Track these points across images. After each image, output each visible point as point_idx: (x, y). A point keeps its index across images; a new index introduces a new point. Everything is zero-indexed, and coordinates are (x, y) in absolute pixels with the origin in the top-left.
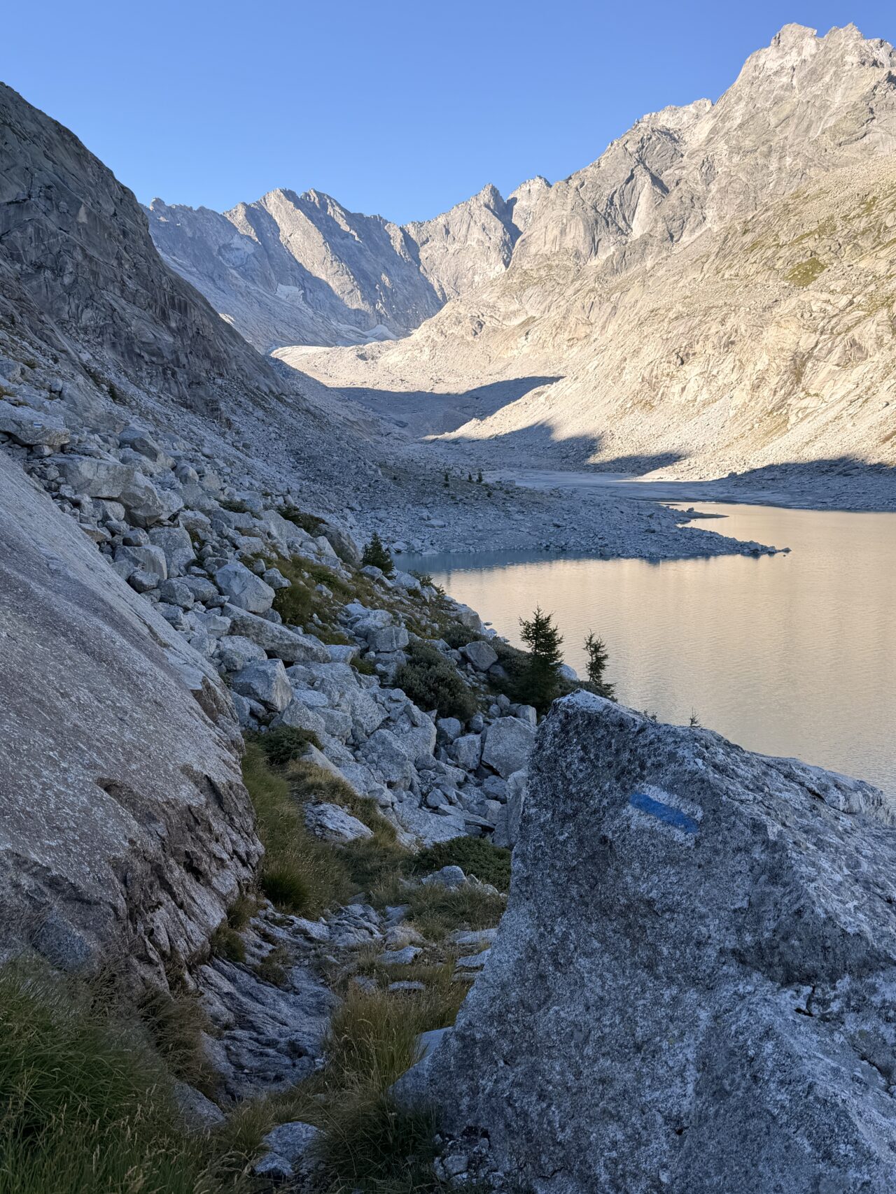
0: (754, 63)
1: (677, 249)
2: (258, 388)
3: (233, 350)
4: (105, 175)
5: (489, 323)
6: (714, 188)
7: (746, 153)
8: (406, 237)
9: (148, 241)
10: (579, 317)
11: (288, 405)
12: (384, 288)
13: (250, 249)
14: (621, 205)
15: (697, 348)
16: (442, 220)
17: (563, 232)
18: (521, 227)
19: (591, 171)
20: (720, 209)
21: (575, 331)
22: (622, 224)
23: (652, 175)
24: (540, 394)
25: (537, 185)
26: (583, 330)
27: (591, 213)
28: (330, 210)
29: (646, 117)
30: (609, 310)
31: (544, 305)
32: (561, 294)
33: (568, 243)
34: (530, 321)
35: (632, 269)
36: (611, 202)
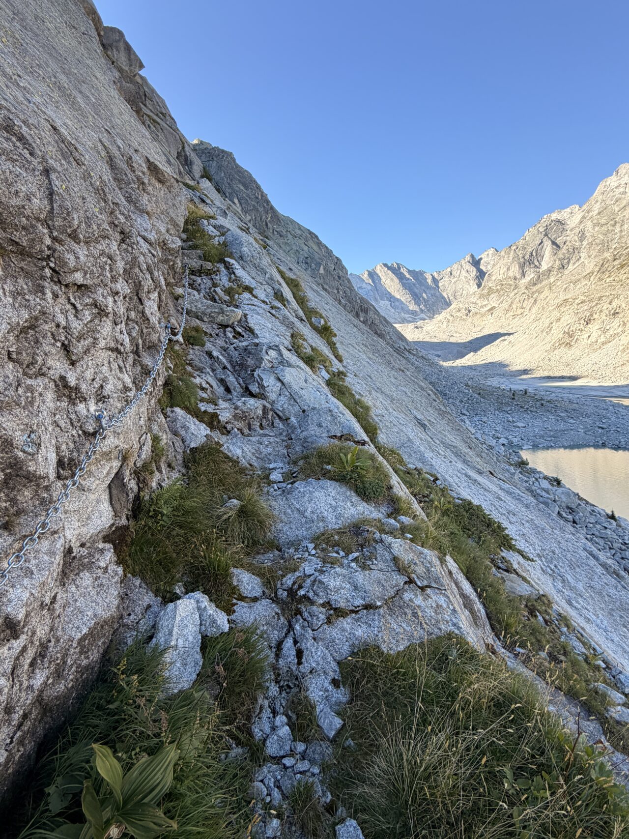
0: (604, 184)
1: (566, 272)
2: (399, 347)
3: (387, 329)
4: (329, 252)
5: (473, 310)
6: (585, 243)
7: (602, 225)
8: (433, 278)
9: (349, 281)
10: (518, 305)
11: (414, 355)
12: (424, 299)
13: (369, 287)
14: (536, 255)
15: (596, 316)
16: (449, 270)
17: (508, 269)
18: (484, 269)
19: (521, 242)
20: (588, 252)
21: (516, 311)
22: (537, 264)
23: (552, 241)
24: (504, 340)
25: (492, 251)
26: (519, 311)
27: (522, 260)
28: (402, 270)
29: (545, 216)
30: (533, 302)
31: (500, 301)
32: (507, 296)
33: (511, 274)
34: (493, 308)
35: (544, 283)
36: (531, 254)
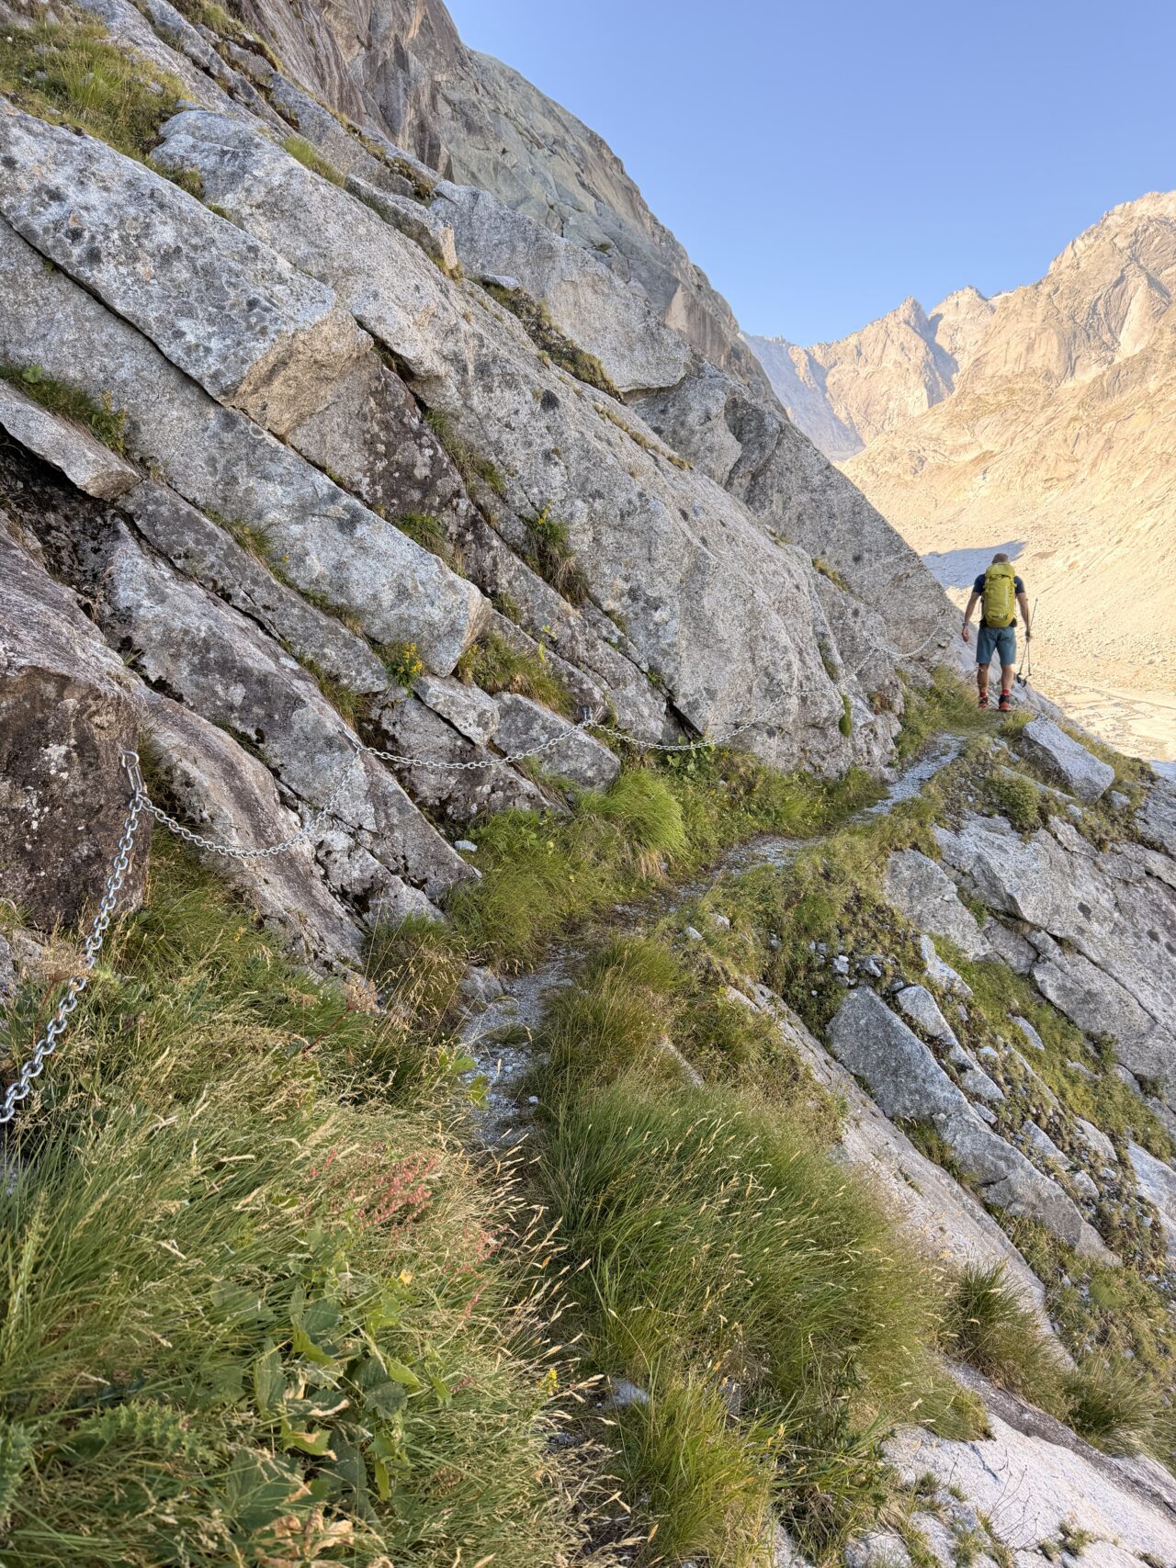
5: (932, 459)
8: (812, 361)
10: (1061, 452)
14: (1107, 314)
16: (853, 340)
17: (1030, 348)
18: (947, 346)
19: (1067, 273)
21: (1055, 469)
22: (1107, 337)
23: (1148, 275)
25: (966, 296)
26: (1065, 469)
27: (1068, 325)
29: (1118, 208)
30: (1101, 443)
31: (1004, 438)
32: (1027, 424)
33: (1036, 361)
34: (986, 456)
35: (1128, 393)
36: (1094, 309)
